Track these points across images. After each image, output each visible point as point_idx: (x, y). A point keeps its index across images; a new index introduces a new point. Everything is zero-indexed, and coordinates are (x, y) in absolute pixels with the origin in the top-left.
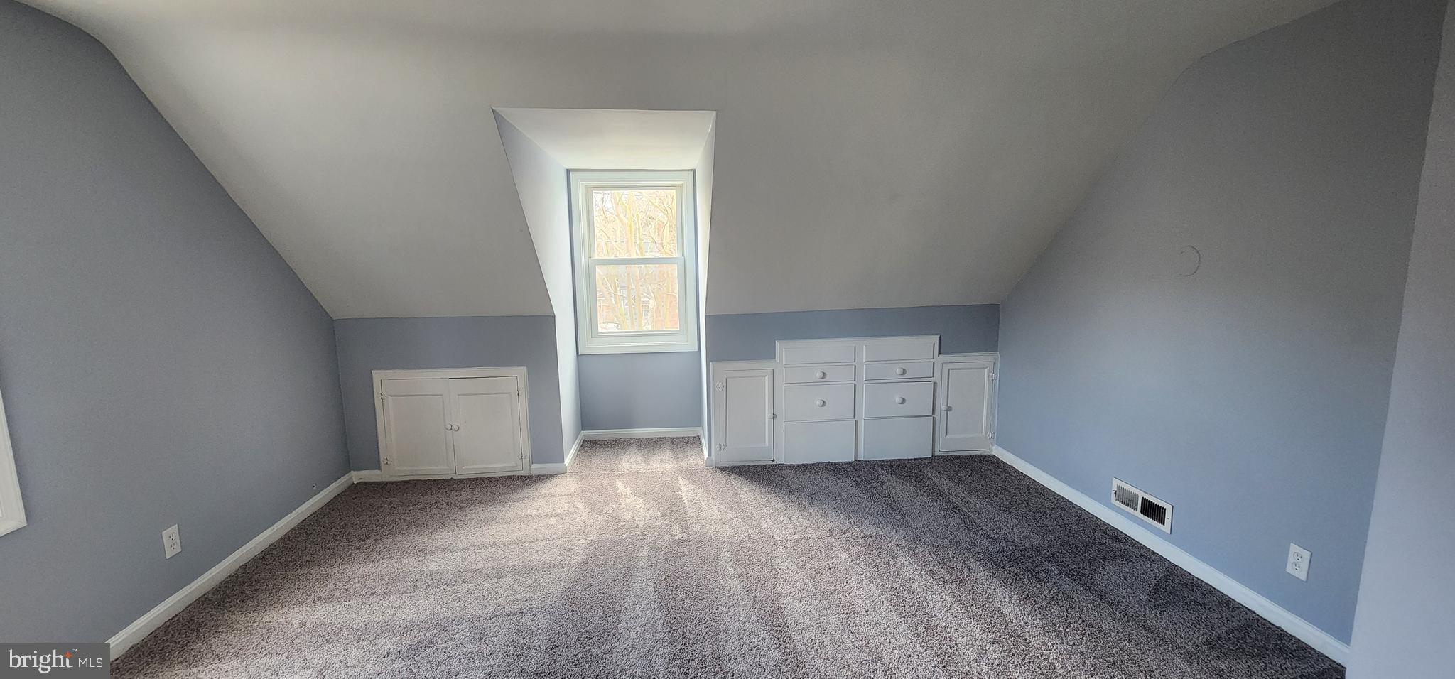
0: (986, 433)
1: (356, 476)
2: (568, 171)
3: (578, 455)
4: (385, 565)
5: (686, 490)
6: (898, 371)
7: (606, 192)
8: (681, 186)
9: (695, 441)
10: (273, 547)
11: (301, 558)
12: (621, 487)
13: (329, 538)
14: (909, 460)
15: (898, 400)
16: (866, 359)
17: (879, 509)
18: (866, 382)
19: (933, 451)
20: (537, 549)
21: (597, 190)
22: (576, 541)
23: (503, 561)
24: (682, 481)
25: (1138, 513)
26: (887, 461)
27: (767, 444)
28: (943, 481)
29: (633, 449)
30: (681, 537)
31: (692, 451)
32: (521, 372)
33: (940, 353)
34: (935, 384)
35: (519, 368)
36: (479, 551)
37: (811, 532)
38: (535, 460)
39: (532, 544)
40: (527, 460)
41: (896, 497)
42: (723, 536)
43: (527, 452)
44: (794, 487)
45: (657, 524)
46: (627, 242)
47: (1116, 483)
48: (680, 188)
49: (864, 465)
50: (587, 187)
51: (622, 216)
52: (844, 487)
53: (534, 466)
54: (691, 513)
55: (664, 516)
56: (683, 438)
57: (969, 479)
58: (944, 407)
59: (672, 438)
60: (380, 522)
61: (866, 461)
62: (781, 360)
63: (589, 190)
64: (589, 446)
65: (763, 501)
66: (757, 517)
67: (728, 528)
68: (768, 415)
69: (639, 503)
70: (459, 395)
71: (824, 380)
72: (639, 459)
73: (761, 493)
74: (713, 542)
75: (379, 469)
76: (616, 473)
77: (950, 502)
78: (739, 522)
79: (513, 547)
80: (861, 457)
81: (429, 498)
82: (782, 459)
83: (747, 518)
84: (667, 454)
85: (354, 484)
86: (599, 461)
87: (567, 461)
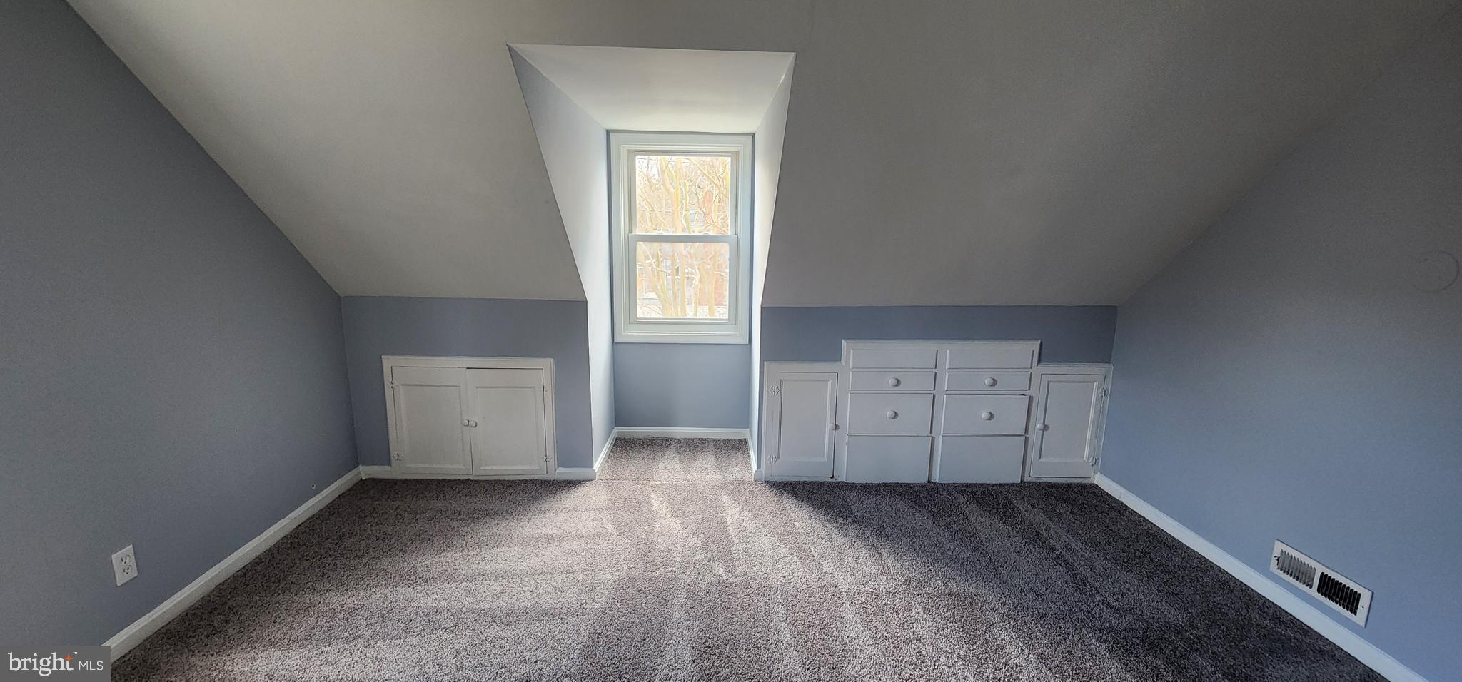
0: (1089, 459)
1: (365, 471)
2: (608, 132)
3: (609, 456)
4: (378, 596)
5: (731, 512)
6: (988, 381)
7: (651, 157)
8: (737, 153)
9: (741, 445)
10: (258, 561)
11: (285, 578)
12: (657, 504)
13: (323, 552)
14: (993, 485)
15: (985, 415)
16: (950, 365)
17: (963, 555)
18: (948, 392)
19: (1023, 476)
20: (555, 584)
21: (641, 155)
22: (601, 577)
23: (514, 600)
24: (726, 499)
25: (1313, 592)
26: (967, 485)
27: (826, 458)
28: (1036, 517)
29: (671, 452)
30: (724, 578)
31: (738, 459)
32: (547, 364)
33: (1039, 362)
34: (1031, 399)
35: (546, 360)
36: (488, 582)
37: (883, 584)
38: (560, 464)
39: (549, 577)
40: (552, 463)
41: (983, 538)
42: (777, 580)
43: (552, 454)
44: (859, 515)
45: (697, 557)
46: (673, 214)
47: (1279, 548)
48: (735, 155)
49: (940, 489)
50: (629, 152)
51: (668, 185)
52: (918, 519)
53: (560, 470)
54: (737, 546)
55: (705, 547)
56: (728, 440)
57: (1071, 517)
58: (1039, 426)
59: (716, 441)
60: (382, 533)
61: (942, 484)
62: (848, 362)
63: (632, 154)
64: (623, 446)
65: (823, 532)
66: (816, 555)
67: (782, 571)
68: (829, 426)
69: (675, 526)
70: (477, 387)
71: (896, 388)
72: (678, 466)
73: (820, 521)
74: (763, 589)
75: (389, 464)
76: (652, 483)
77: (1051, 549)
78: (794, 563)
79: (527, 579)
80: (936, 478)
81: (440, 504)
82: (842, 476)
83: (805, 556)
84: (708, 460)
85: (361, 480)
86: (634, 466)
87: (597, 466)
